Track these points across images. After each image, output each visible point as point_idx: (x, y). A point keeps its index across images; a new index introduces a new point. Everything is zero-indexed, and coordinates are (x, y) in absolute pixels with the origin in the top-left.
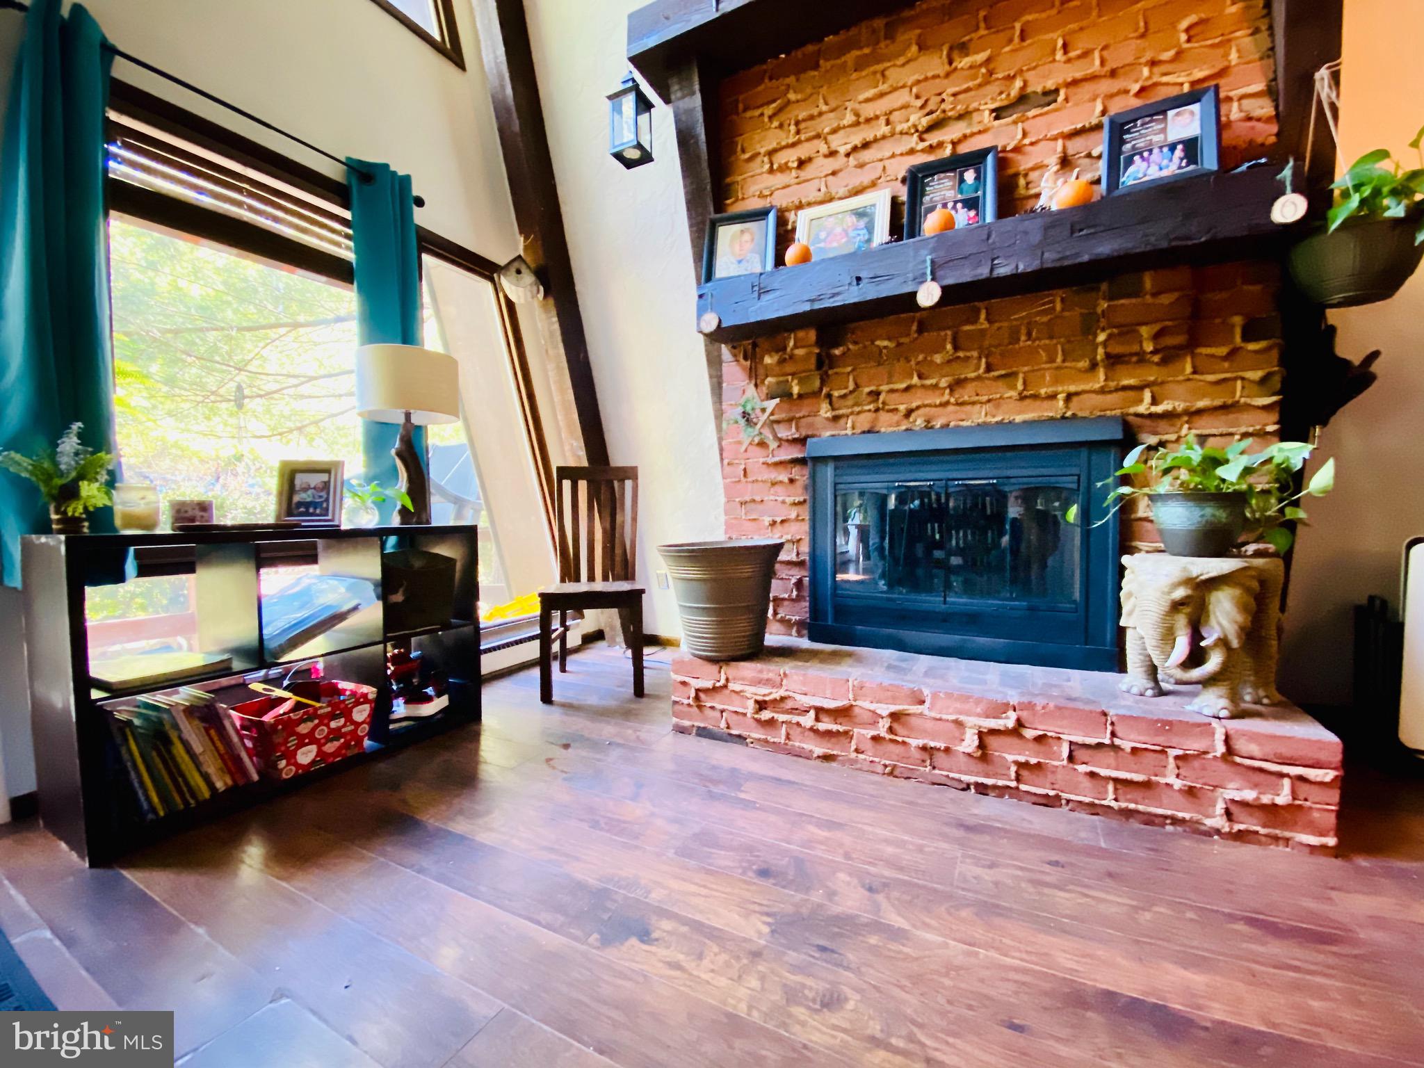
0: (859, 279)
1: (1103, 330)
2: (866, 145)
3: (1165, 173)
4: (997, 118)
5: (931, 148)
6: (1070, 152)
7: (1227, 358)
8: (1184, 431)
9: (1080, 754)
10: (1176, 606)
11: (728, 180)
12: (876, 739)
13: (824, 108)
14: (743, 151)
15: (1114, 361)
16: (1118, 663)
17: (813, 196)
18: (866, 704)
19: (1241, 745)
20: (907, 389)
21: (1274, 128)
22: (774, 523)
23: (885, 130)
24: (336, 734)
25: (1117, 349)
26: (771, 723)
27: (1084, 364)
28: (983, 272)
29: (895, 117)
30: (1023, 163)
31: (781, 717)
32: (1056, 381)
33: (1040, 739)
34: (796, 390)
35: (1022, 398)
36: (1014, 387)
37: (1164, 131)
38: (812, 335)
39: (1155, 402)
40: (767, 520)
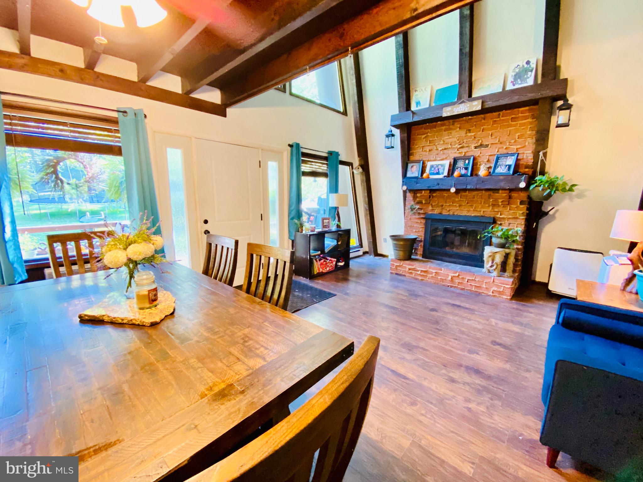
0: (439, 184)
1: (492, 198)
2: (445, 149)
3: (503, 172)
4: (475, 148)
5: (460, 153)
6: (490, 159)
7: (516, 208)
8: (506, 221)
9: (469, 281)
10: (490, 256)
11: (411, 152)
12: (432, 277)
13: (436, 139)
14: (416, 145)
15: (493, 205)
16: (482, 267)
17: (432, 159)
18: (431, 270)
19: (495, 281)
20: (449, 205)
21: (532, 161)
22: (416, 231)
23: (450, 146)
24: (331, 266)
25: (494, 203)
26: (411, 273)
27: (487, 205)
28: (465, 187)
29: (453, 144)
30: (479, 160)
31: (413, 272)
32: (482, 208)
33: (463, 278)
34: (424, 202)
35: (474, 211)
36: (472, 208)
37: (506, 162)
38: (428, 192)
39: (501, 215)
40: (414, 230)
